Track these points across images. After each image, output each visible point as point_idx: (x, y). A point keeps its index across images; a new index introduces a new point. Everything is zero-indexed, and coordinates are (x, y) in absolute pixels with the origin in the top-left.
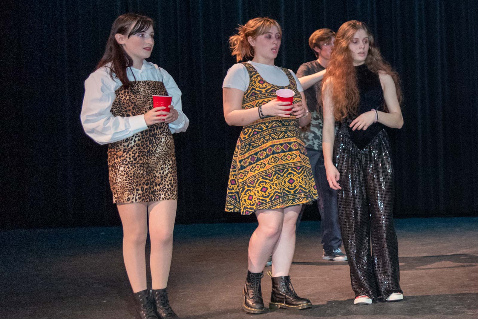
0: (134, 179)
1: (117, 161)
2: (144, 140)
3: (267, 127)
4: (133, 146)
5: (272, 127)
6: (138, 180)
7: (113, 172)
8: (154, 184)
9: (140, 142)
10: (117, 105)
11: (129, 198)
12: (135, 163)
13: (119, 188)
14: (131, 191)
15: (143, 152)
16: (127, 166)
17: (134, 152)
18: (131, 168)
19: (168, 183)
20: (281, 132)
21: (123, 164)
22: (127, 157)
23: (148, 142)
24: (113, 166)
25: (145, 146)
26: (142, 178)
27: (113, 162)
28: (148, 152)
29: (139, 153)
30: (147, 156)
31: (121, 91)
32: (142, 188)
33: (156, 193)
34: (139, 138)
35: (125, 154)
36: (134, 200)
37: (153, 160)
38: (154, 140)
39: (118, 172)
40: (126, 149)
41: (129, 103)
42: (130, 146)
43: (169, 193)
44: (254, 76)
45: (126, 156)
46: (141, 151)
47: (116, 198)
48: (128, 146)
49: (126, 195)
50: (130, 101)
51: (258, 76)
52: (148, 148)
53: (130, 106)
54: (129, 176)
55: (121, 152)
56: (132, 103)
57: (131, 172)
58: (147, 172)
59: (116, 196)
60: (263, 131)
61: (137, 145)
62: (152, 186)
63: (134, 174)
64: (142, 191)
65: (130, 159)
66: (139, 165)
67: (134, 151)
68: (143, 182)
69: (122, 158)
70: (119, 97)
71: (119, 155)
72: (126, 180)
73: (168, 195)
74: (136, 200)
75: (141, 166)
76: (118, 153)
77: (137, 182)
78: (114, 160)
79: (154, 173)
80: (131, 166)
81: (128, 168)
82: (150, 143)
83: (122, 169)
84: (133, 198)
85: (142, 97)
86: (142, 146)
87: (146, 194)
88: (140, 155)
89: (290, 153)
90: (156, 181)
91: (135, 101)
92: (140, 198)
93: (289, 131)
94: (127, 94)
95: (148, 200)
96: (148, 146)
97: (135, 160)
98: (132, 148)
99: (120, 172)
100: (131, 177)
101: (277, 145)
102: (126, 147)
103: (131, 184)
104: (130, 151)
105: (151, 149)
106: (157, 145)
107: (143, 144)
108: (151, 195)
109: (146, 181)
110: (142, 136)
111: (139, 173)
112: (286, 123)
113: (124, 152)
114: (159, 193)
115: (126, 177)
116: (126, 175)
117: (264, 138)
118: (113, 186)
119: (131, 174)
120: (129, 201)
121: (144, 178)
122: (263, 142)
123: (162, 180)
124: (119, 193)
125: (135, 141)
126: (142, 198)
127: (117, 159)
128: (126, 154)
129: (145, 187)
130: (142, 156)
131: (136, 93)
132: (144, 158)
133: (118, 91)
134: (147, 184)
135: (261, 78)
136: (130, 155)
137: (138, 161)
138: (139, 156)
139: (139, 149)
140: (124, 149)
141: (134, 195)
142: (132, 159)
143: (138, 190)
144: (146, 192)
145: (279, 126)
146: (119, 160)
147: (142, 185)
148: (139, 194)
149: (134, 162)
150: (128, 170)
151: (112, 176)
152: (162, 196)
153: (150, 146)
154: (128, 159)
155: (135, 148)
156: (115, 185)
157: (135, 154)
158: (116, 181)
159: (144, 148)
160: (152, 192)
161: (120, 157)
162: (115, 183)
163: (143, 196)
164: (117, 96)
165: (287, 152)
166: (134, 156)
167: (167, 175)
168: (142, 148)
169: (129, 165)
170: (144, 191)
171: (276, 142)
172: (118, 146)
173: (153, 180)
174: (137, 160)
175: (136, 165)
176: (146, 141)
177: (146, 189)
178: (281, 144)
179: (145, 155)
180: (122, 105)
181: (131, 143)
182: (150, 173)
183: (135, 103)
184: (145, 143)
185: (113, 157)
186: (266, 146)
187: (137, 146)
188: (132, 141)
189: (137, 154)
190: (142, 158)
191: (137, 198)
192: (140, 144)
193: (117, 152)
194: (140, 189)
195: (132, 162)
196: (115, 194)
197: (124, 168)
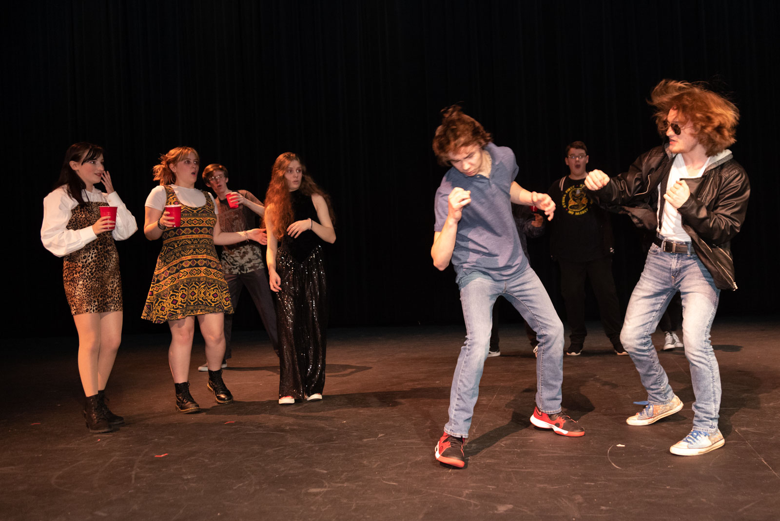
0: (91, 292)
1: (76, 276)
2: (100, 256)
3: (178, 245)
4: (91, 262)
5: (182, 245)
6: (94, 292)
7: (71, 285)
8: (106, 296)
9: (96, 258)
10: (74, 222)
11: (87, 309)
12: (92, 278)
13: (78, 301)
14: (89, 303)
15: (99, 267)
16: (85, 280)
17: (91, 268)
18: (89, 281)
19: (117, 296)
20: (190, 250)
21: (82, 278)
22: (85, 273)
23: (103, 258)
24: (72, 280)
25: (101, 261)
26: (98, 291)
27: (72, 277)
28: (103, 267)
30: (102, 271)
31: (77, 210)
32: (98, 299)
33: (108, 305)
34: (95, 254)
35: (83, 269)
36: (92, 311)
37: (106, 274)
38: (108, 256)
39: (77, 285)
40: (84, 265)
41: (85, 221)
42: (88, 262)
43: (117, 304)
44: (171, 198)
45: (84, 271)
46: (97, 267)
47: (75, 310)
48: (86, 262)
49: (84, 307)
50: (86, 219)
51: (175, 197)
53: (85, 224)
54: (87, 289)
55: (79, 268)
56: (88, 221)
57: (89, 285)
58: (101, 286)
59: (75, 308)
60: (174, 248)
61: (94, 261)
62: (105, 298)
63: (92, 287)
64: (98, 302)
65: (88, 274)
66: (95, 279)
67: (92, 266)
68: (98, 294)
69: (81, 273)
70: (75, 215)
71: (78, 271)
72: (84, 293)
73: (117, 307)
74: (93, 311)
75: (96, 280)
76: (77, 269)
77: (94, 294)
78: (73, 275)
79: (106, 287)
80: (89, 280)
81: (87, 281)
82: (105, 260)
83: (81, 282)
84: (91, 309)
85: (96, 216)
86: (99, 261)
87: (101, 305)
88: (97, 270)
89: (196, 268)
90: (108, 294)
91: (90, 219)
92: (96, 309)
93: (198, 249)
94: (83, 213)
95: (102, 310)
96: (103, 262)
98: (89, 264)
99: (79, 286)
100: (89, 290)
101: (186, 261)
102: (84, 264)
103: (89, 296)
104: (88, 266)
105: (106, 264)
106: (110, 260)
107: (99, 260)
108: (104, 306)
109: (101, 293)
110: (98, 253)
111: (95, 286)
112: (196, 242)
113: (83, 268)
114: (110, 304)
115: (85, 290)
116: (84, 289)
117: (175, 255)
118: (72, 299)
119: (89, 287)
120: (87, 311)
121: (99, 291)
122: (174, 259)
123: (112, 293)
124: (78, 305)
125: (92, 258)
126: (98, 309)
127: (76, 274)
128: (85, 270)
129: (100, 299)
130: (98, 271)
131: (91, 212)
132: (99, 273)
133: (74, 210)
134: (101, 297)
135: (177, 199)
136: (88, 270)
137: (94, 276)
138: (95, 271)
139: (96, 264)
140: (83, 265)
141: (92, 306)
143: (95, 302)
144: (101, 304)
145: (188, 244)
146: (78, 275)
147: (97, 297)
148: (96, 306)
149: (92, 276)
150: (86, 283)
151: (71, 290)
152: (113, 308)
153: (105, 261)
154: (86, 274)
155: (92, 264)
156: (73, 298)
157: (92, 269)
158: (74, 294)
159: (100, 264)
160: (105, 303)
161: (79, 273)
162: (74, 296)
163: (99, 307)
164: (74, 215)
165: (194, 267)
166: (92, 271)
167: (116, 288)
168: (98, 263)
169: (88, 279)
170: (100, 303)
171: (185, 258)
172: (77, 263)
173: (106, 293)
174: (94, 274)
175: (93, 279)
176: (102, 257)
177: (101, 300)
178: (190, 260)
179: (101, 270)
180: (78, 223)
181: (89, 260)
182: (104, 286)
183: (90, 221)
184: (101, 259)
185: (72, 272)
186: (176, 262)
188: (90, 258)
189: (94, 269)
190: (98, 272)
191: (94, 309)
192: (97, 260)
193: (75, 268)
194: (96, 301)
196: (73, 306)
197: (83, 282)
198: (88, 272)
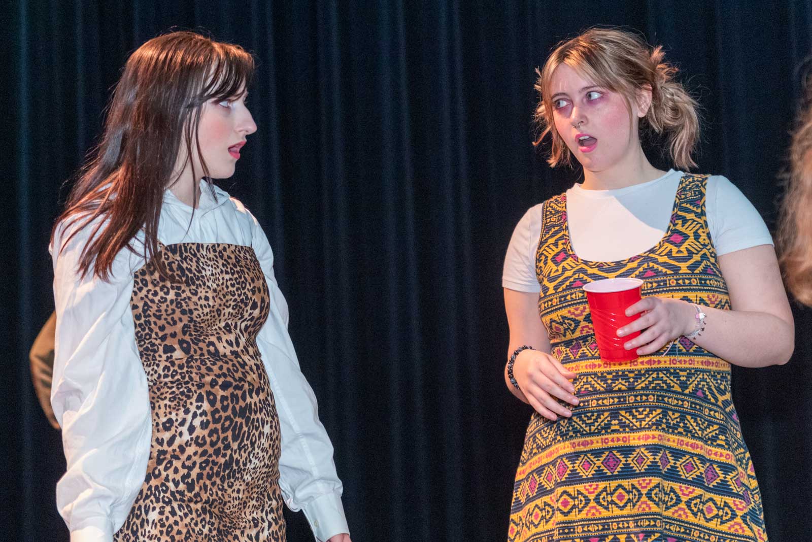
2: (219, 426)
4: (187, 444)
9: (206, 432)
15: (215, 463)
16: (168, 509)
17: (187, 463)
18: (179, 513)
21: (158, 501)
22: (167, 479)
23: (230, 435)
25: (219, 445)
28: (228, 465)
29: (201, 468)
34: (204, 418)
38: (245, 429)
39: (142, 527)
40: (164, 452)
42: (178, 441)
46: (207, 462)
48: (171, 442)
50: (179, 304)
52: (229, 452)
53: (175, 323)
56: (184, 311)
57: (181, 527)
61: (199, 442)
66: (199, 506)
67: (188, 458)
69: (153, 481)
75: (204, 510)
80: (180, 507)
81: (173, 513)
82: (235, 438)
83: (153, 516)
86: (213, 444)
88: (205, 473)
91: (192, 306)
94: (168, 284)
97: (190, 487)
99: (147, 528)
106: (252, 444)
107: (214, 438)
110: (212, 415)
111: (201, 533)
113: (160, 462)
116: (164, 538)
119: (179, 533)
125: (190, 430)
130: (210, 477)
132: (214, 484)
138: (200, 476)
140: (160, 453)
142: (182, 487)
149: (188, 495)
150: (171, 520)
153: (235, 446)
154: (171, 485)
157: (190, 468)
159: (217, 452)
169: (175, 506)
174: (197, 489)
175: (193, 506)
176: (224, 430)
179: (218, 474)
181: (181, 434)
183: (191, 312)
184: (222, 436)
187: (197, 444)
188: (184, 429)
189: (196, 470)
190: (208, 483)
192: (208, 440)
195: (182, 493)
197: (161, 512)
198: (178, 477)
